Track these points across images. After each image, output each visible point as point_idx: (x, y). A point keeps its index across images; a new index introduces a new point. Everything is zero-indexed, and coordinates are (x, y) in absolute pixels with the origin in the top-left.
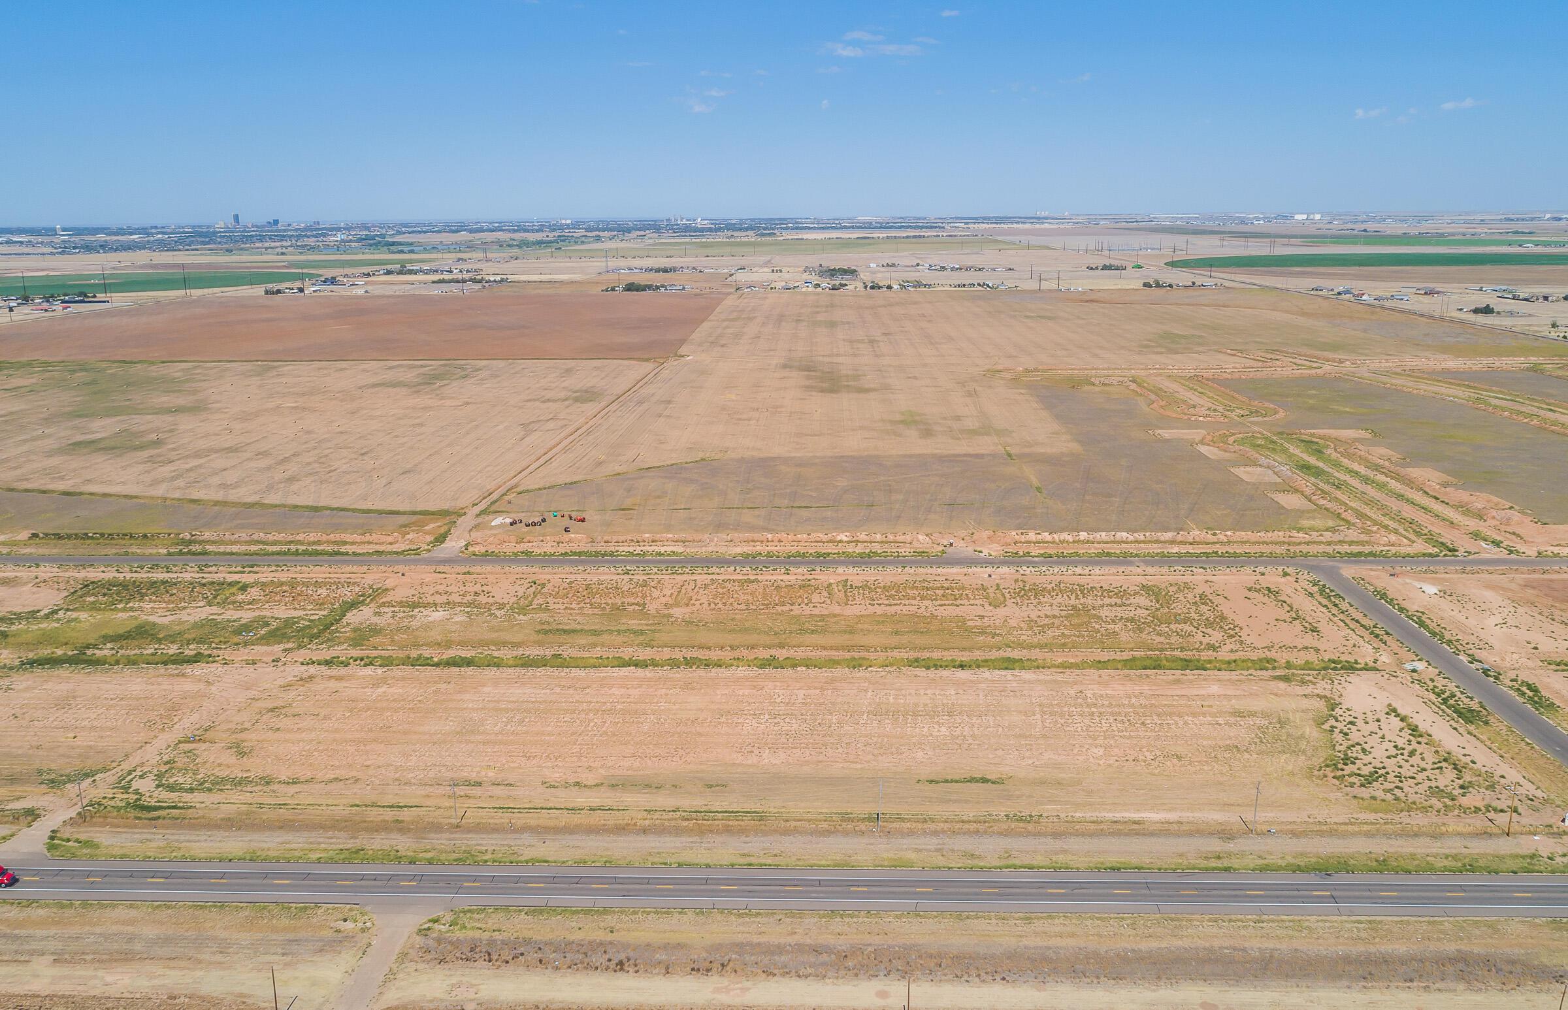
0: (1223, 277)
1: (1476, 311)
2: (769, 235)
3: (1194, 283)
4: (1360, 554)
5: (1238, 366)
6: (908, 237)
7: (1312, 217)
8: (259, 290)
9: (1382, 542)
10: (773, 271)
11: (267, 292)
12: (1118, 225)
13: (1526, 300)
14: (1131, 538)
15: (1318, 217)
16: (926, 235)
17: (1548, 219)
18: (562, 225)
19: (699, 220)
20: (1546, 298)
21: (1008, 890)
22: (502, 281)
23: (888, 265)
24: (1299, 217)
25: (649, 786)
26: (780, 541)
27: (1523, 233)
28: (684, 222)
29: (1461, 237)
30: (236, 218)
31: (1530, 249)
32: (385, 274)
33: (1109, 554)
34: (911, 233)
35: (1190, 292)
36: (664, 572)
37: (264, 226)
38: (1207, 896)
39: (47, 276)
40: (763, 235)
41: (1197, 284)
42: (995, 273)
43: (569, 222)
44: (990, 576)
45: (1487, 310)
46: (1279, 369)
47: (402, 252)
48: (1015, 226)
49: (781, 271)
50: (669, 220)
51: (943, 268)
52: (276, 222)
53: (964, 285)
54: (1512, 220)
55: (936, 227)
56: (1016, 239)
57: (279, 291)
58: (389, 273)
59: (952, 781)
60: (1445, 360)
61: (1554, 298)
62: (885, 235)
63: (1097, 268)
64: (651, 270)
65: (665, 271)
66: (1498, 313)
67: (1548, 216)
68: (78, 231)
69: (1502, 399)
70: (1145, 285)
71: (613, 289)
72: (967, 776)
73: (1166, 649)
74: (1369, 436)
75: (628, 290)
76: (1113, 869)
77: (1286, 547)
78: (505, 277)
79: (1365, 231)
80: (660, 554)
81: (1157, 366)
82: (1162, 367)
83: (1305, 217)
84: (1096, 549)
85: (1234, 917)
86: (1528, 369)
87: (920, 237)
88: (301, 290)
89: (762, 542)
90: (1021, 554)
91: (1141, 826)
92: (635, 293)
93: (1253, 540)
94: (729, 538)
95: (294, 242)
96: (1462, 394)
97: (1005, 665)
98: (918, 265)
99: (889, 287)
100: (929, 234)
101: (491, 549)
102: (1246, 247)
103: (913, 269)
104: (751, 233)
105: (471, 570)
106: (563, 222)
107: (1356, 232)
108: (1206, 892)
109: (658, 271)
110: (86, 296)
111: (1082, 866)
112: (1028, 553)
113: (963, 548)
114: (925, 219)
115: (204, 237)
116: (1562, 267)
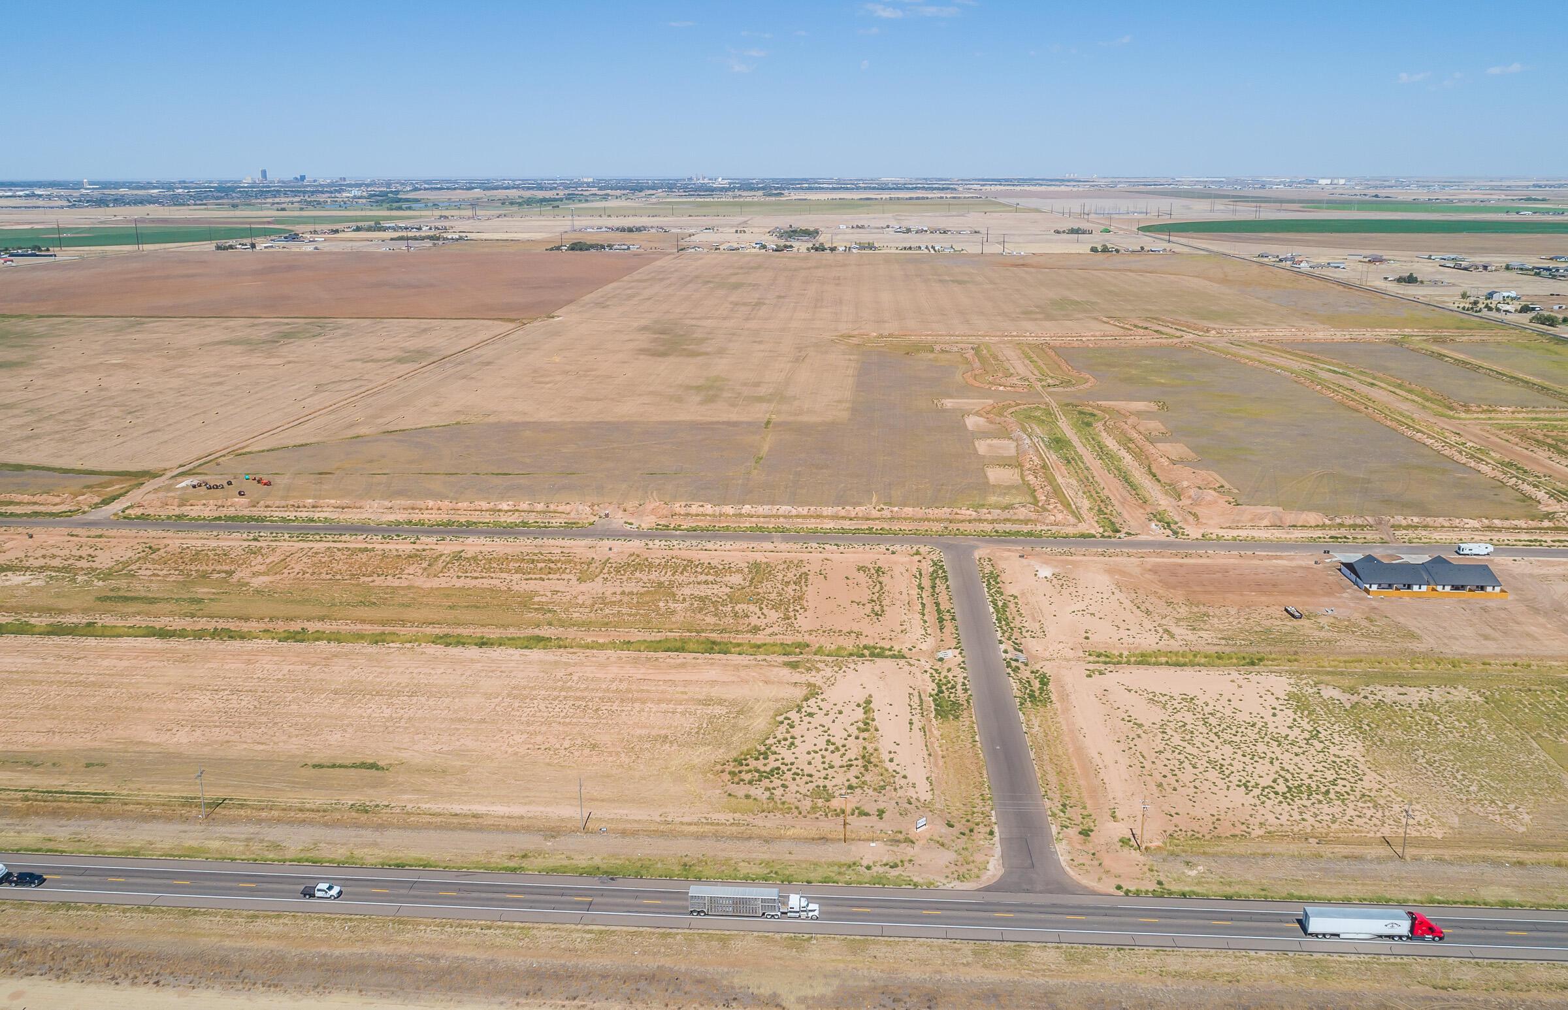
0: (1181, 244)
1: (1400, 280)
2: (776, 195)
3: (1142, 248)
4: (1017, 533)
5: (1097, 334)
6: (911, 199)
8: (210, 246)
9: (1047, 521)
10: (737, 232)
11: (218, 248)
12: (1137, 188)
13: (1465, 269)
14: (794, 512)
15: (1342, 181)
16: (930, 196)
18: (583, 183)
19: (720, 179)
20: (1485, 268)
21: (265, 886)
22: (461, 238)
23: (858, 227)
24: (1323, 182)
25: (29, 763)
26: (439, 509)
27: (1535, 200)
28: (706, 181)
29: (1469, 204)
30: (264, 173)
31: (1527, 216)
32: (354, 230)
33: (760, 529)
34: (920, 194)
35: (1131, 258)
36: (295, 538)
37: (290, 182)
38: (462, 898)
39: (32, 229)
40: (770, 195)
41: (1146, 249)
42: (960, 236)
43: (591, 180)
44: (610, 549)
45: (1411, 280)
46: (1138, 338)
47: (400, 208)
48: (1026, 188)
49: (745, 232)
50: (691, 179)
51: (909, 231)
52: (303, 178)
53: (911, 248)
54: (1540, 187)
55: (948, 189)
56: (1014, 201)
57: (231, 247)
58: (358, 229)
59: (341, 766)
60: (1316, 330)
61: (1494, 268)
62: (888, 196)
63: (1064, 232)
64: (618, 229)
65: (630, 230)
66: (1422, 282)
68: (105, 185)
69: (1330, 371)
70: (1094, 250)
71: (558, 248)
72: (358, 762)
73: (703, 631)
74: (1153, 407)
75: (572, 249)
76: (398, 866)
77: (946, 524)
78: (464, 234)
79: (1377, 196)
80: (312, 520)
81: (1015, 333)
82: (1019, 334)
83: (1329, 181)
84: (751, 523)
85: (464, 922)
86: (1392, 341)
87: (923, 198)
88: (253, 246)
89: (421, 509)
90: (672, 526)
91: (480, 820)
92: (578, 252)
93: (919, 516)
94: (390, 505)
95: (306, 197)
96: (1296, 365)
97: (526, 643)
98: (888, 227)
99: (833, 249)
100: (933, 196)
101: (151, 511)
102: (1235, 211)
103: (881, 231)
104: (761, 193)
105: (106, 533)
106: (586, 180)
107: (1367, 197)
108: (465, 894)
109: (623, 230)
110: (40, 249)
111: (371, 860)
112: (680, 526)
113: (618, 519)
114: (948, 180)
115: (225, 192)
116: (1539, 235)
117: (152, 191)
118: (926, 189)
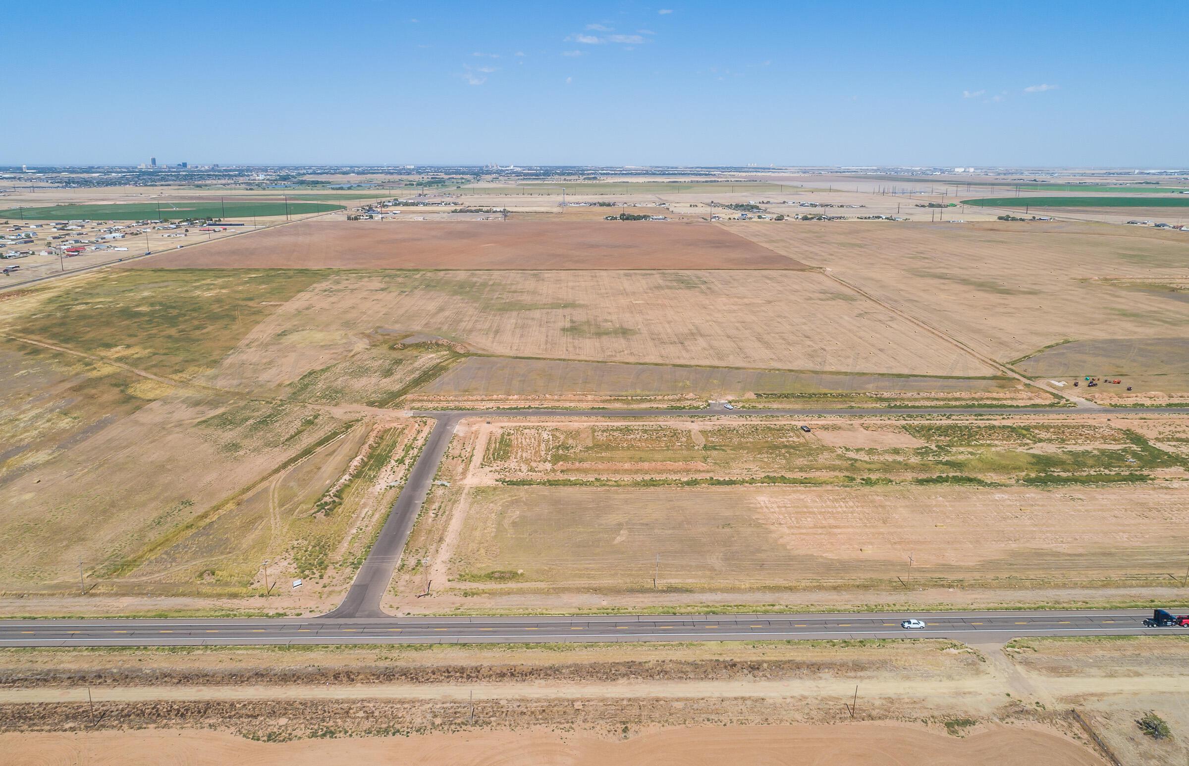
3: (1034, 218)
6: (706, 182)
7: (967, 170)
10: (691, 206)
11: (349, 218)
15: (972, 170)
17: (1138, 174)
30: (154, 161)
35: (1033, 223)
43: (412, 167)
52: (185, 165)
53: (869, 218)
62: (690, 180)
67: (1137, 171)
71: (613, 218)
83: (963, 170)
87: (715, 181)
106: (408, 167)
117: (94, 175)
118: (696, 175)
